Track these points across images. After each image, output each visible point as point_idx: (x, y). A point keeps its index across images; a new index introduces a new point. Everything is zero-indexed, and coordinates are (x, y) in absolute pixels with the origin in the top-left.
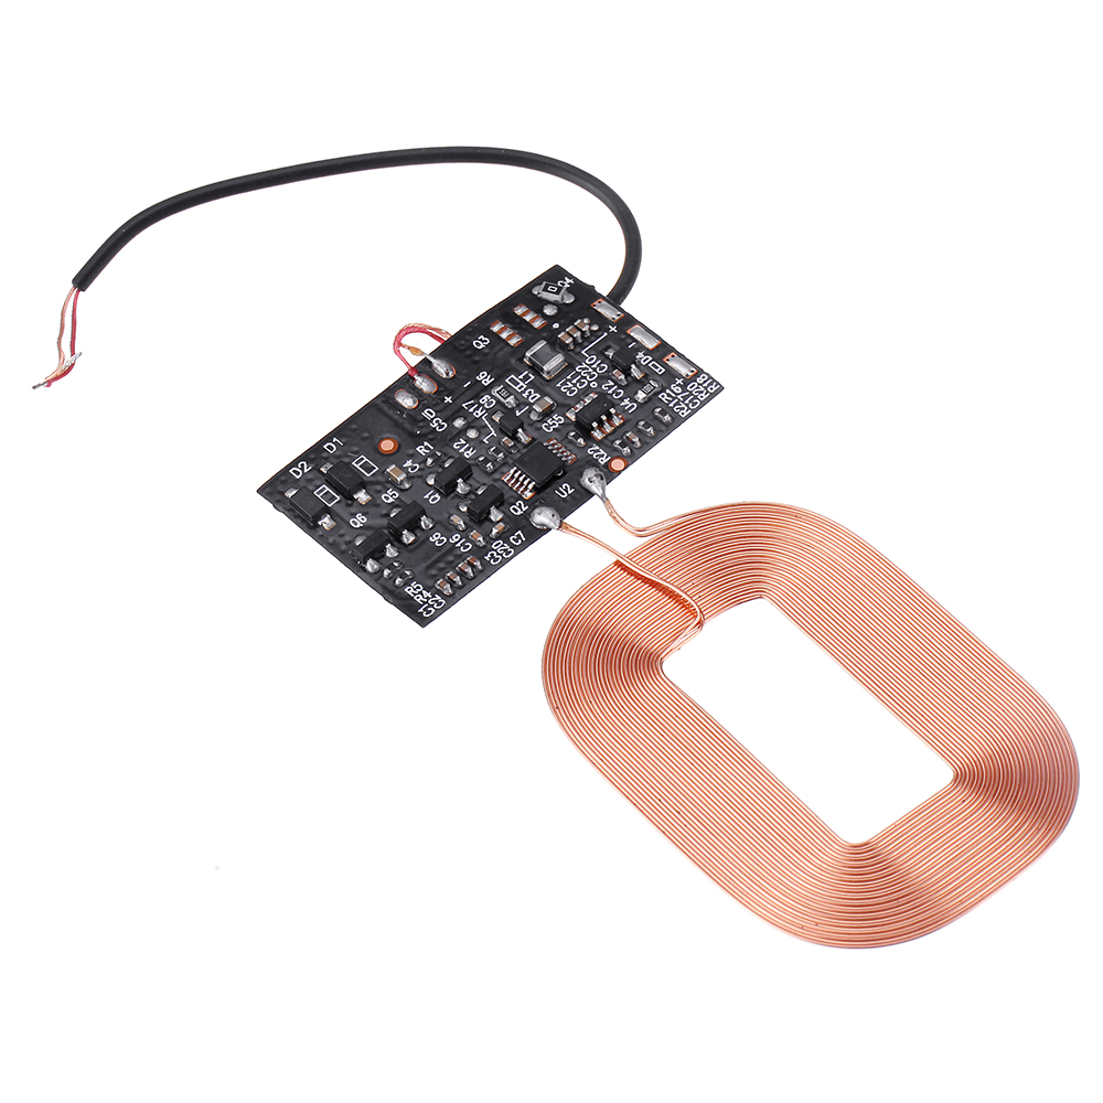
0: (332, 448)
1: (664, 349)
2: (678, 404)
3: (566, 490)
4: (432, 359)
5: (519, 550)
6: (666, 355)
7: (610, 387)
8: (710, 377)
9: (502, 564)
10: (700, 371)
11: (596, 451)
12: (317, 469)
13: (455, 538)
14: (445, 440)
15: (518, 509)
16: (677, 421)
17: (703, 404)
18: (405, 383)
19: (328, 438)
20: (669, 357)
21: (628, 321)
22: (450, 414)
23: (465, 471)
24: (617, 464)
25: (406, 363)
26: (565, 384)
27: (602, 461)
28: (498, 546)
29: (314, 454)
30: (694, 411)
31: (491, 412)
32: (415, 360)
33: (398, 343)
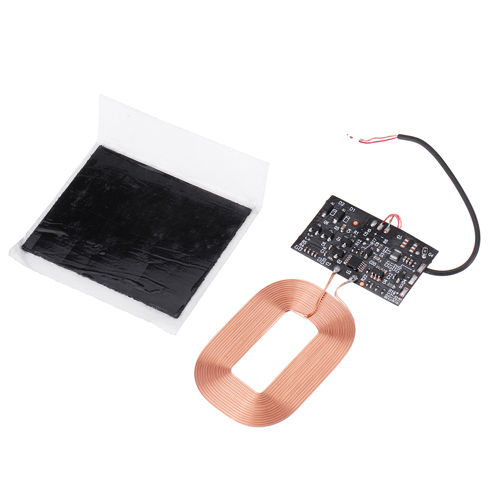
0: (351, 209)
1: (410, 287)
2: (389, 295)
3: (349, 272)
4: (389, 226)
5: (324, 265)
6: (407, 287)
7: (390, 275)
8: (401, 301)
9: (318, 262)
10: (403, 298)
11: (365, 277)
12: (343, 208)
13: (326, 248)
14: (361, 237)
15: (339, 262)
16: (382, 296)
17: (391, 302)
18: (379, 221)
19: (354, 207)
20: (406, 288)
21: (418, 275)
22: (371, 236)
23: (350, 245)
24: (362, 284)
25: (386, 220)
26: (389, 263)
27: (362, 279)
28: (324, 260)
29: (348, 205)
30: (387, 300)
31: (373, 246)
32: (387, 221)
33: (393, 216)
